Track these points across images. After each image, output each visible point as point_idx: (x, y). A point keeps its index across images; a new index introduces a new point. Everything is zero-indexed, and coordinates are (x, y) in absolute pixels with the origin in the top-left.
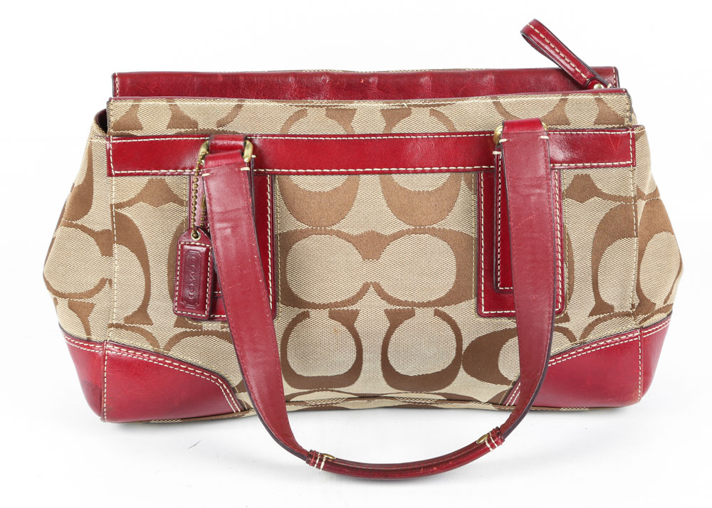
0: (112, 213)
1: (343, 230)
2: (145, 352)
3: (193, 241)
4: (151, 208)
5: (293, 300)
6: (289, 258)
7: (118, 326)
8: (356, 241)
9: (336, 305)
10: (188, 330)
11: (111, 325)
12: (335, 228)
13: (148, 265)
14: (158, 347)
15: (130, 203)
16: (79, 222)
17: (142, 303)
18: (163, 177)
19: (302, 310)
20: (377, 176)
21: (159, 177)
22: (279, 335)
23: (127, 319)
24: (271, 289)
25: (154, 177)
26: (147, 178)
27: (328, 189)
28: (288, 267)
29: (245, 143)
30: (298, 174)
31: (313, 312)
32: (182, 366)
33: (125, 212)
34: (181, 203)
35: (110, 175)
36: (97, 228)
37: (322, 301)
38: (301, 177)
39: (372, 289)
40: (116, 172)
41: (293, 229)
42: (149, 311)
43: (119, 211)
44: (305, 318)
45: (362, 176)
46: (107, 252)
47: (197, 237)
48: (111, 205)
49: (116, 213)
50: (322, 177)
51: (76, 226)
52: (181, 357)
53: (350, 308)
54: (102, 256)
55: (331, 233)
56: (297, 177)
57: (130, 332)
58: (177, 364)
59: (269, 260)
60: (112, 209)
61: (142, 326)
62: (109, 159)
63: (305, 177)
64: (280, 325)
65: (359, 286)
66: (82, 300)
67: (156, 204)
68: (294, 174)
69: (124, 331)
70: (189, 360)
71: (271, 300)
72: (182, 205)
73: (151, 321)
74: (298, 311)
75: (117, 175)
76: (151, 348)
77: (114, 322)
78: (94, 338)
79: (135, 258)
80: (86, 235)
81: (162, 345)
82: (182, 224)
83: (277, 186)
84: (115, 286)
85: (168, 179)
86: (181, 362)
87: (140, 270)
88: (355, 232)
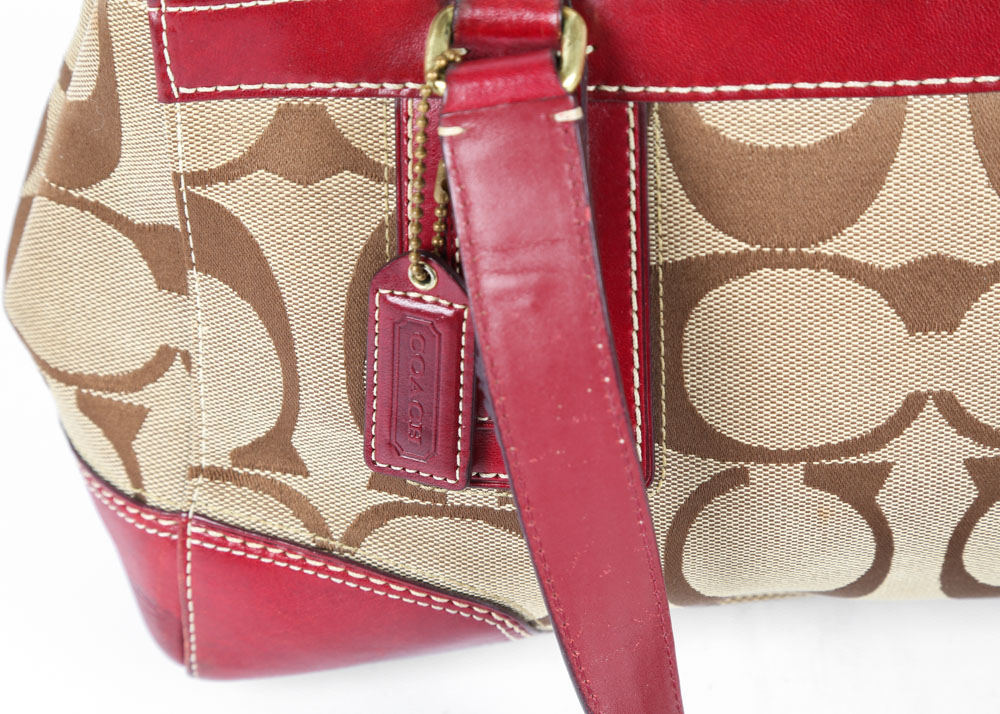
0: (179, 195)
1: (851, 255)
2: (293, 545)
3: (415, 290)
4: (289, 186)
5: (702, 439)
6: (691, 332)
7: (214, 474)
8: (889, 284)
9: (828, 451)
10: (407, 500)
11: (196, 472)
12: (828, 248)
13: (289, 337)
14: (328, 534)
15: (228, 173)
16: (89, 194)
17: (278, 423)
18: (319, 101)
19: (728, 465)
20: (962, 99)
21: (308, 102)
22: (662, 523)
23: (238, 456)
24: (638, 412)
25: (294, 102)
26: (275, 101)
27: (807, 139)
28: (688, 354)
29: (564, 19)
30: (720, 97)
31: (756, 471)
32: (393, 587)
33: (216, 194)
34: (374, 172)
35: (167, 97)
36: (140, 216)
37: (786, 445)
38: (728, 104)
39: (931, 408)
40: (183, 90)
41: (704, 251)
42: (297, 441)
43: (198, 191)
44: (734, 484)
45: (913, 100)
46: (171, 280)
47: (427, 280)
48: (176, 177)
49: (189, 194)
50: (792, 102)
51: (82, 204)
52: (390, 564)
53: (866, 459)
54: (160, 288)
55: (816, 262)
56: (716, 105)
57: (247, 491)
58: (379, 582)
59: (635, 336)
60: (177, 184)
61: (279, 477)
62: (160, 59)
63: (741, 104)
64: (663, 500)
65: (893, 404)
66: (115, 396)
67: (306, 176)
68: (707, 98)
69: (231, 486)
70: (413, 571)
71: (639, 440)
72: (380, 180)
73: (304, 465)
74: (713, 467)
75: (184, 98)
76: (306, 536)
77: (205, 463)
78: (152, 498)
79: (254, 316)
80: (110, 231)
81: (338, 530)
82: (381, 229)
83: (655, 129)
84: (201, 375)
85: (334, 107)
86: (391, 576)
87: (267, 345)
88: (888, 260)
